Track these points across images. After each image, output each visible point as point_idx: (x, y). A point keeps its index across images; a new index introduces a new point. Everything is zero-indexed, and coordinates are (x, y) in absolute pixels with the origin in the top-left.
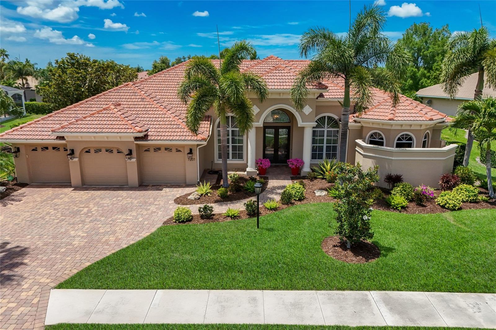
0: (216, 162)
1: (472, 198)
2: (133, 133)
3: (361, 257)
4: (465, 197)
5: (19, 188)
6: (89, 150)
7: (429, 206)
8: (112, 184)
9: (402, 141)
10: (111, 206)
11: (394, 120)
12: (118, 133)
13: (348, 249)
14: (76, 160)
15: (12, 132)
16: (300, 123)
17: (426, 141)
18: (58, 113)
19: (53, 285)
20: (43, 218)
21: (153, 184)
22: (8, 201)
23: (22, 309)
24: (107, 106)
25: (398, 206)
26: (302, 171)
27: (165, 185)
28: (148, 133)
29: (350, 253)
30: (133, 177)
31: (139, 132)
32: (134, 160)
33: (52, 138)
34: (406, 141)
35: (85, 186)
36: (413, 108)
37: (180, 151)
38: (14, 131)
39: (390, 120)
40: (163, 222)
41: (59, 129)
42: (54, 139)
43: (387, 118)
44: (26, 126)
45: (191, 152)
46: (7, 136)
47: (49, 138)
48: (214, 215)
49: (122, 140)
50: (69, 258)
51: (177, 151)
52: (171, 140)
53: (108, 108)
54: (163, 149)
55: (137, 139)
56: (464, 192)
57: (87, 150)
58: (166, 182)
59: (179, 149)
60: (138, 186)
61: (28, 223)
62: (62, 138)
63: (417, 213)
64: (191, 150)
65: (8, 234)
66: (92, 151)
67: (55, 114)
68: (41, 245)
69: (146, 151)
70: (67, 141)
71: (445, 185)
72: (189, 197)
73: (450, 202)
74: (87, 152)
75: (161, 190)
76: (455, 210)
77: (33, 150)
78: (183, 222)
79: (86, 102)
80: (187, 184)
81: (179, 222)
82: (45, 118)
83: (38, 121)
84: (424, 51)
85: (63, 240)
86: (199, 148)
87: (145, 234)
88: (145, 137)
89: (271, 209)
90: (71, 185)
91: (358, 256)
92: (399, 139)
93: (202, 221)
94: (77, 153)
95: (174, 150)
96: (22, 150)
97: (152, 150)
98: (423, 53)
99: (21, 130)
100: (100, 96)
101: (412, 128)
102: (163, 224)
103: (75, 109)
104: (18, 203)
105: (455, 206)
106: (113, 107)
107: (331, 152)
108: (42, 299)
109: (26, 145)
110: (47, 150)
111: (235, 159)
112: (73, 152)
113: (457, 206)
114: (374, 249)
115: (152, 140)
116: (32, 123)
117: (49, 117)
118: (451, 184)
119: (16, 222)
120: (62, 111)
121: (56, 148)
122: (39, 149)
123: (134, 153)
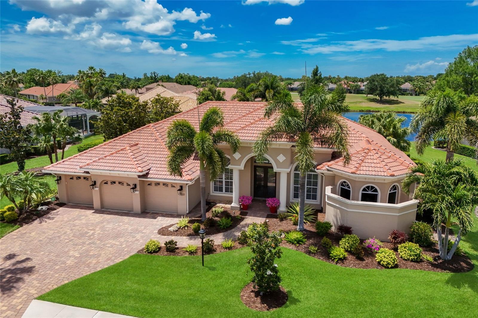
0: (212, 194)
1: (413, 257)
2: (136, 172)
3: (265, 305)
4: (406, 255)
5: (58, 207)
6: (107, 182)
7: (368, 260)
8: (122, 209)
9: (368, 191)
10: (111, 231)
11: (356, 174)
12: (125, 172)
13: (260, 296)
14: (97, 189)
15: (56, 165)
16: (276, 169)
17: (396, 192)
18: (92, 150)
19: (36, 296)
20: (59, 237)
21: (154, 212)
22: (45, 218)
23: (9, 312)
24: (124, 147)
25: (336, 258)
26: (278, 210)
27: (161, 214)
28: (149, 171)
29: (259, 300)
30: (137, 206)
31: (140, 172)
32: (137, 193)
33: (81, 172)
34: (372, 192)
35: (103, 210)
36: (380, 162)
37: (174, 187)
38: (58, 164)
39: (352, 173)
40: (137, 251)
41: (85, 166)
42: (83, 173)
43: (351, 171)
44: (67, 160)
45: (181, 188)
46: (53, 168)
47: (80, 172)
48: (178, 248)
49: (129, 177)
50: (57, 275)
51: (172, 187)
52: (165, 179)
53: (125, 148)
54: (161, 184)
55: (139, 176)
56: (406, 250)
57: (105, 182)
58: (163, 211)
59: (174, 185)
60: (140, 213)
61: (48, 241)
62: (88, 173)
63: (351, 266)
64: (181, 187)
65: (31, 249)
66: (109, 183)
67: (90, 151)
68: (46, 261)
69: (149, 184)
70: (91, 174)
71: (393, 241)
72: (169, 229)
73: (385, 260)
74: (105, 183)
75: (155, 218)
76: (388, 268)
77: (71, 178)
78: (151, 253)
79: (114, 141)
80: (179, 214)
81: (148, 253)
82: (81, 154)
83: (76, 156)
84: (476, 77)
85: (62, 259)
86: (188, 186)
87: (119, 260)
88: (146, 175)
89: (226, 248)
90: (93, 207)
91: (263, 304)
92: (364, 190)
93: (166, 253)
94: (98, 184)
95: (170, 186)
96: (63, 178)
97: (153, 184)
98: (474, 78)
99: (63, 163)
100: (126, 136)
101: (375, 181)
102: (137, 252)
103: (104, 147)
104: (50, 221)
105: (388, 264)
106: (128, 148)
107: (312, 193)
108: (24, 306)
109: (66, 176)
110: (80, 180)
111: (228, 193)
112: (94, 184)
113: (390, 265)
114: (284, 298)
115: (151, 178)
116: (71, 158)
117: (84, 153)
118: (398, 240)
119: (40, 239)
120: (95, 149)
121: (86, 178)
122: (75, 178)
123: (138, 187)
